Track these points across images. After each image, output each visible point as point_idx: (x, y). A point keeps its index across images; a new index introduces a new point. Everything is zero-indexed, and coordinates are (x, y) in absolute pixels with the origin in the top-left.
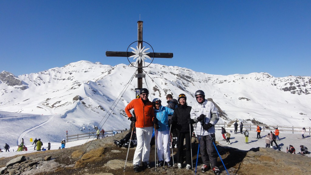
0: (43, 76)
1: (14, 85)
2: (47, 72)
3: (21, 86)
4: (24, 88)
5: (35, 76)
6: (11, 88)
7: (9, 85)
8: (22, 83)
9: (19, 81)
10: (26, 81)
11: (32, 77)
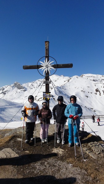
0: (34, 84)
1: (20, 89)
2: (36, 82)
3: (24, 90)
4: (25, 91)
5: (30, 84)
6: (19, 90)
7: (18, 89)
8: (24, 88)
9: (22, 87)
10: (26, 87)
11: (28, 85)
